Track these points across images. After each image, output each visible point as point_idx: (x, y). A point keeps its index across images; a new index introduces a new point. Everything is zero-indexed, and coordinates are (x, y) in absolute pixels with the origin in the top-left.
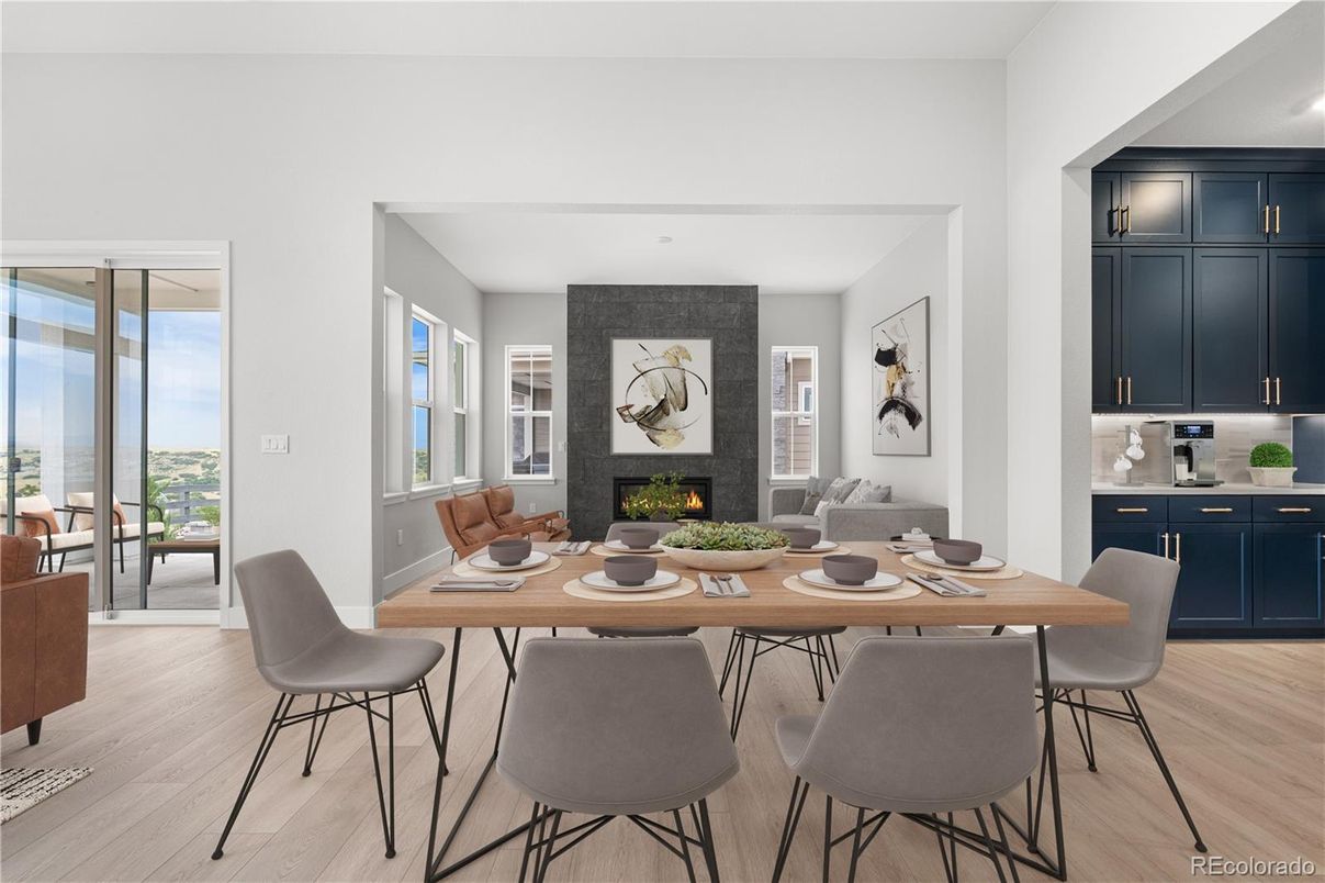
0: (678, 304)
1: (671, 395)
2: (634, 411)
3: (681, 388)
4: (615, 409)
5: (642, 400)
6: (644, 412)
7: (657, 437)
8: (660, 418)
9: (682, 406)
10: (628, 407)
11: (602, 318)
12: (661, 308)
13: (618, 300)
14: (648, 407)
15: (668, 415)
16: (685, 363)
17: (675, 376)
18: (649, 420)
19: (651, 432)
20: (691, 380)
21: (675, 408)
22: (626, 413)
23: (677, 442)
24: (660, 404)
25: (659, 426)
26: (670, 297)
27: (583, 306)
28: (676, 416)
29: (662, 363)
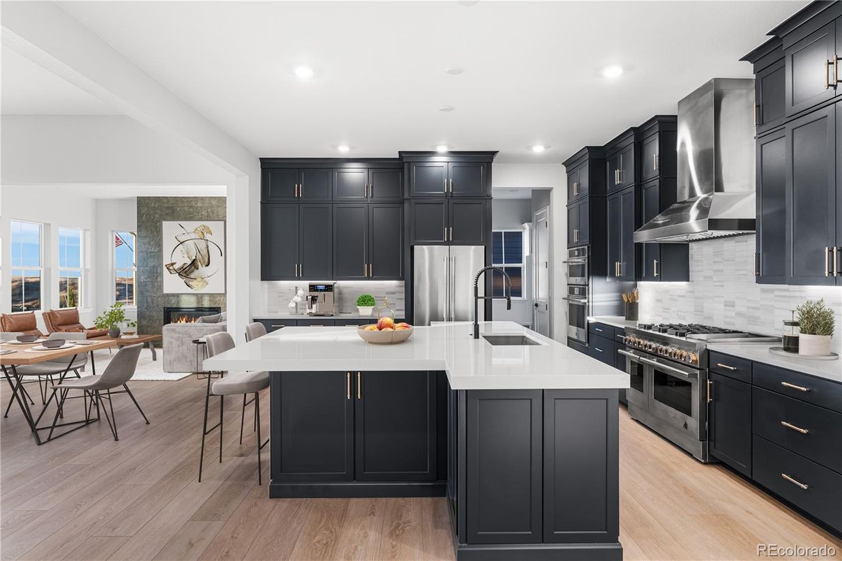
0: (201, 207)
1: (199, 257)
2: (176, 267)
3: (205, 252)
4: (164, 266)
5: (181, 260)
6: (182, 267)
7: (191, 283)
8: (193, 271)
9: (206, 263)
10: (172, 264)
11: (156, 216)
12: (191, 210)
13: (167, 205)
14: (185, 264)
15: (198, 269)
16: (208, 236)
17: (202, 245)
18: (186, 272)
19: (187, 280)
20: (212, 247)
21: (202, 265)
22: (171, 268)
23: (203, 287)
24: (192, 262)
25: (192, 276)
26: (196, 204)
27: (146, 209)
28: (203, 270)
29: (193, 236)
